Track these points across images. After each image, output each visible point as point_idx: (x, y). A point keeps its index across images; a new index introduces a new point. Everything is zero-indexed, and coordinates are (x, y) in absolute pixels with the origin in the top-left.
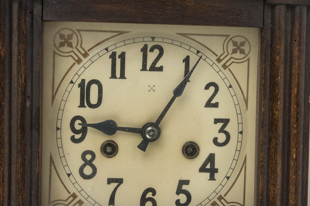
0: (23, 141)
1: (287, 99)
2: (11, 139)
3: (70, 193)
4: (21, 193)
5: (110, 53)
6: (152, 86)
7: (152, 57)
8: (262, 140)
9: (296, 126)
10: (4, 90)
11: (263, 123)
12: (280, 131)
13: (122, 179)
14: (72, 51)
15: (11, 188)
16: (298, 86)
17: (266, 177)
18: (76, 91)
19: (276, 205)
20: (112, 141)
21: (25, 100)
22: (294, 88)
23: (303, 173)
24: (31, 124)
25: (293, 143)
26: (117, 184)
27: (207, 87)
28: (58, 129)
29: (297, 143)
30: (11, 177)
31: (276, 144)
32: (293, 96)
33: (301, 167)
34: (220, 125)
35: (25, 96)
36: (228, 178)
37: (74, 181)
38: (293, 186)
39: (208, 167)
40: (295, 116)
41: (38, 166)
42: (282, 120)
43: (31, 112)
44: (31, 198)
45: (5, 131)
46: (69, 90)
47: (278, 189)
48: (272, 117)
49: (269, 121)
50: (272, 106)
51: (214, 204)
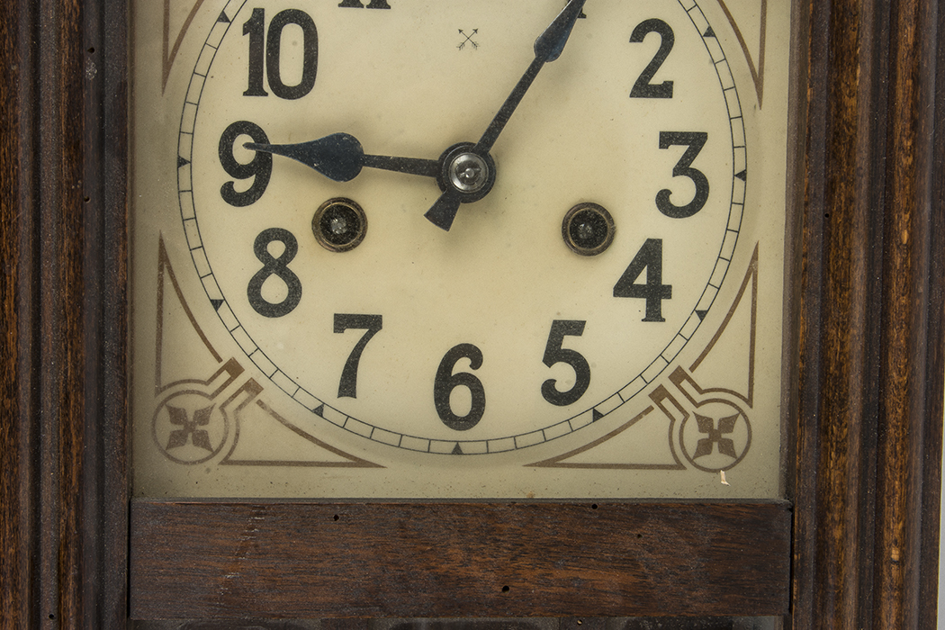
0: (76, 184)
1: (882, 61)
2: (39, 180)
3: (219, 360)
4: (71, 344)
6: (469, 32)
8: (808, 189)
9: (909, 143)
10: (16, 26)
11: (809, 136)
12: (862, 159)
13: (379, 318)
15: (42, 330)
16: (917, 18)
17: (817, 301)
18: (238, 47)
19: (848, 385)
20: (349, 201)
21: (81, 59)
22: (906, 27)
23: (931, 289)
24: (101, 134)
25: (900, 199)
26: (364, 331)
27: (638, 35)
28: (181, 162)
29: (913, 197)
30: (39, 297)
31: (850, 200)
32: (903, 51)
33: (925, 270)
34: (678, 151)
35: (81, 46)
36: (702, 315)
37: (232, 324)
38: (902, 328)
39: (642, 279)
40: (907, 112)
41: (121, 264)
42: (867, 124)
43: (101, 97)
44: (101, 361)
45: (20, 156)
46: (214, 41)
47: (854, 336)
48: (838, 116)
49: (828, 130)
50: (837, 84)
51: (659, 395)
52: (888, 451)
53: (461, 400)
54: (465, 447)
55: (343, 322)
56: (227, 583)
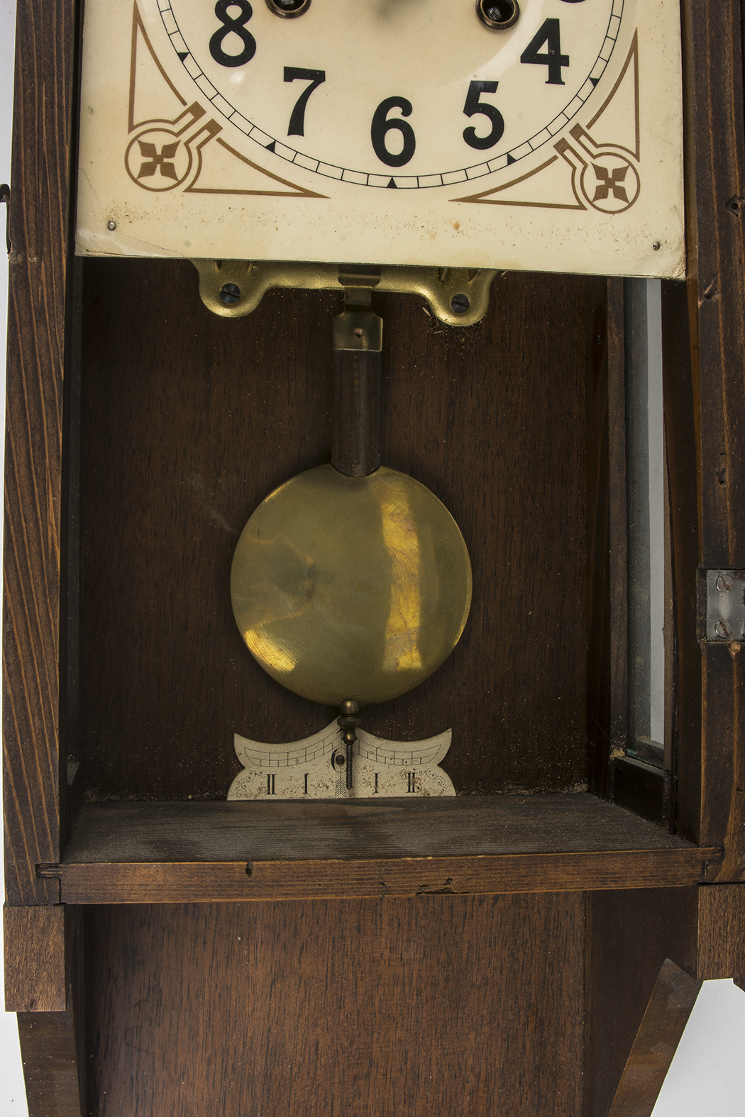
3: (184, 103)
13: (323, 72)
26: (310, 82)
36: (595, 82)
37: (195, 72)
39: (544, 50)
51: (562, 146)
53: (394, 141)
54: (397, 182)
55: (291, 74)
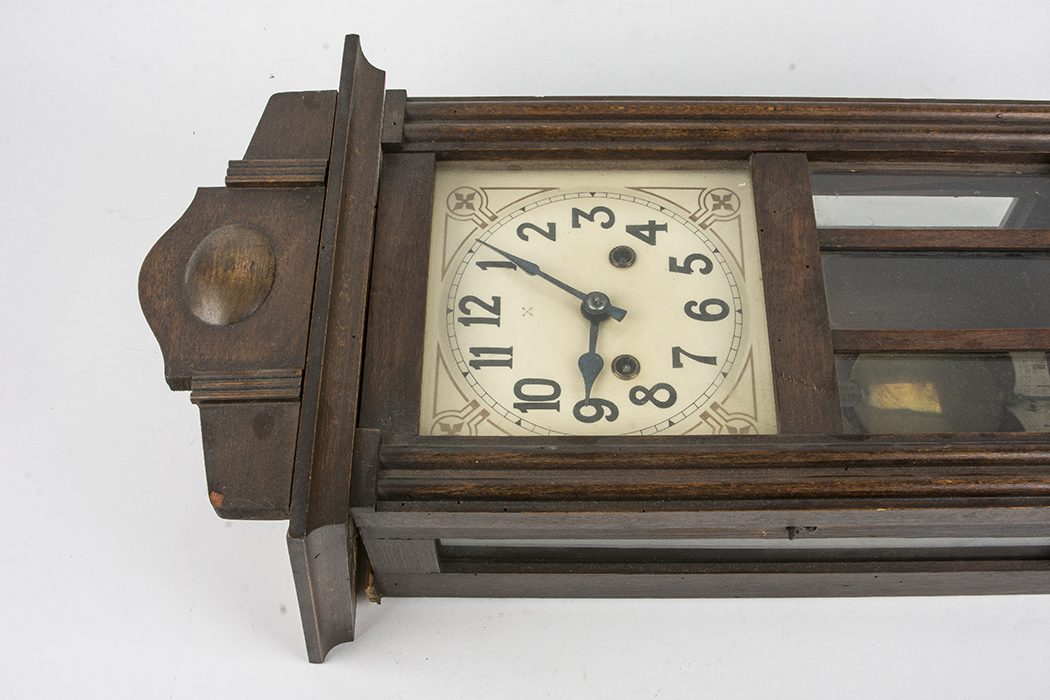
1: (540, 119)
3: (701, 423)
5: (472, 369)
6: (524, 312)
7: (477, 311)
13: (673, 349)
14: (468, 424)
18: (533, 415)
20: (613, 363)
27: (525, 238)
31: (605, 129)
34: (581, 220)
36: (662, 209)
37: (681, 416)
39: (646, 233)
42: (569, 124)
47: (669, 126)
50: (551, 136)
51: (704, 226)
52: (722, 113)
53: (713, 310)
54: (738, 308)
55: (677, 364)
56: (819, 389)
